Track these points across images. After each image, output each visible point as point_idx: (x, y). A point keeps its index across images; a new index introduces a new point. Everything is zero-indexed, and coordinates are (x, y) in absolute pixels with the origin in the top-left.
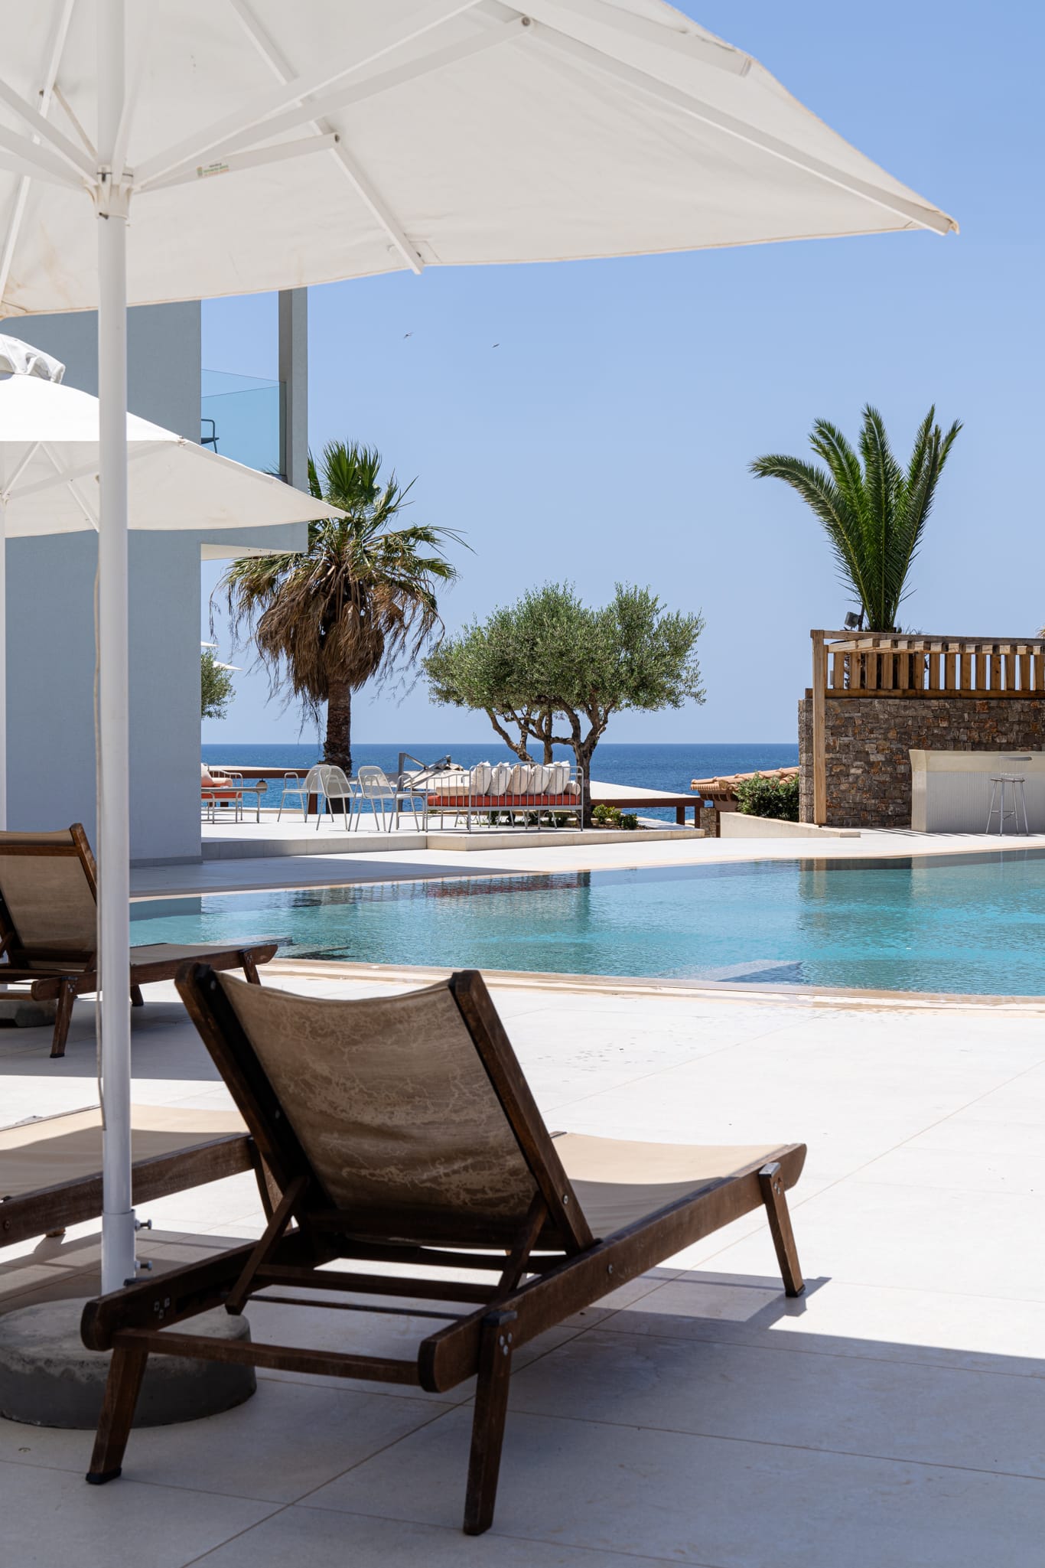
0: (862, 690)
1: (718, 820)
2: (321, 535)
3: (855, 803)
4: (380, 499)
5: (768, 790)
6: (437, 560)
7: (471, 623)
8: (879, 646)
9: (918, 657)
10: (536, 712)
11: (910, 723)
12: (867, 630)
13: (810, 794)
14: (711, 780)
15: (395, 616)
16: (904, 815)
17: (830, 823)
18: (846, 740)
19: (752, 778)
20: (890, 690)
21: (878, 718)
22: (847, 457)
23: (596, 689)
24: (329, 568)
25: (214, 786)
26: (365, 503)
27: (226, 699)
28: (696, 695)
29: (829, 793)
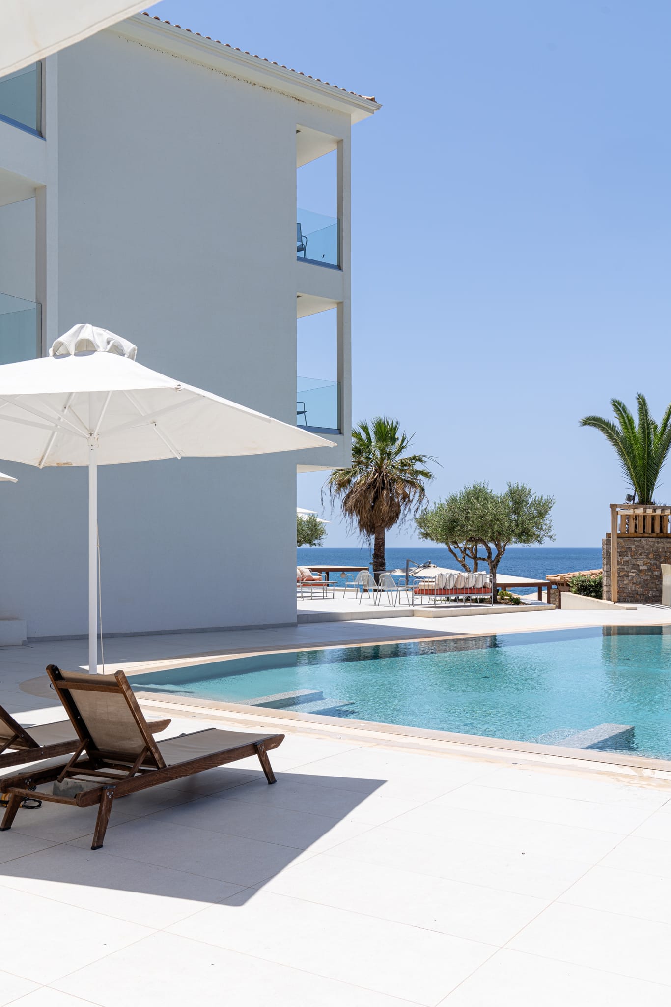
0: (635, 534)
1: (560, 595)
2: (372, 460)
3: (632, 590)
4: (398, 443)
5: (585, 582)
6: (425, 470)
7: (437, 501)
8: (646, 512)
9: (665, 517)
10: (470, 545)
11: (660, 550)
12: (637, 504)
13: (609, 585)
14: (556, 575)
15: (406, 497)
16: (657, 597)
17: (620, 601)
18: (627, 559)
19: (577, 575)
20: (650, 534)
21: (644, 548)
22: (628, 417)
23: (500, 534)
24: (376, 474)
25: (314, 580)
26: (392, 445)
27: (323, 537)
28: (551, 537)
29: (619, 586)
